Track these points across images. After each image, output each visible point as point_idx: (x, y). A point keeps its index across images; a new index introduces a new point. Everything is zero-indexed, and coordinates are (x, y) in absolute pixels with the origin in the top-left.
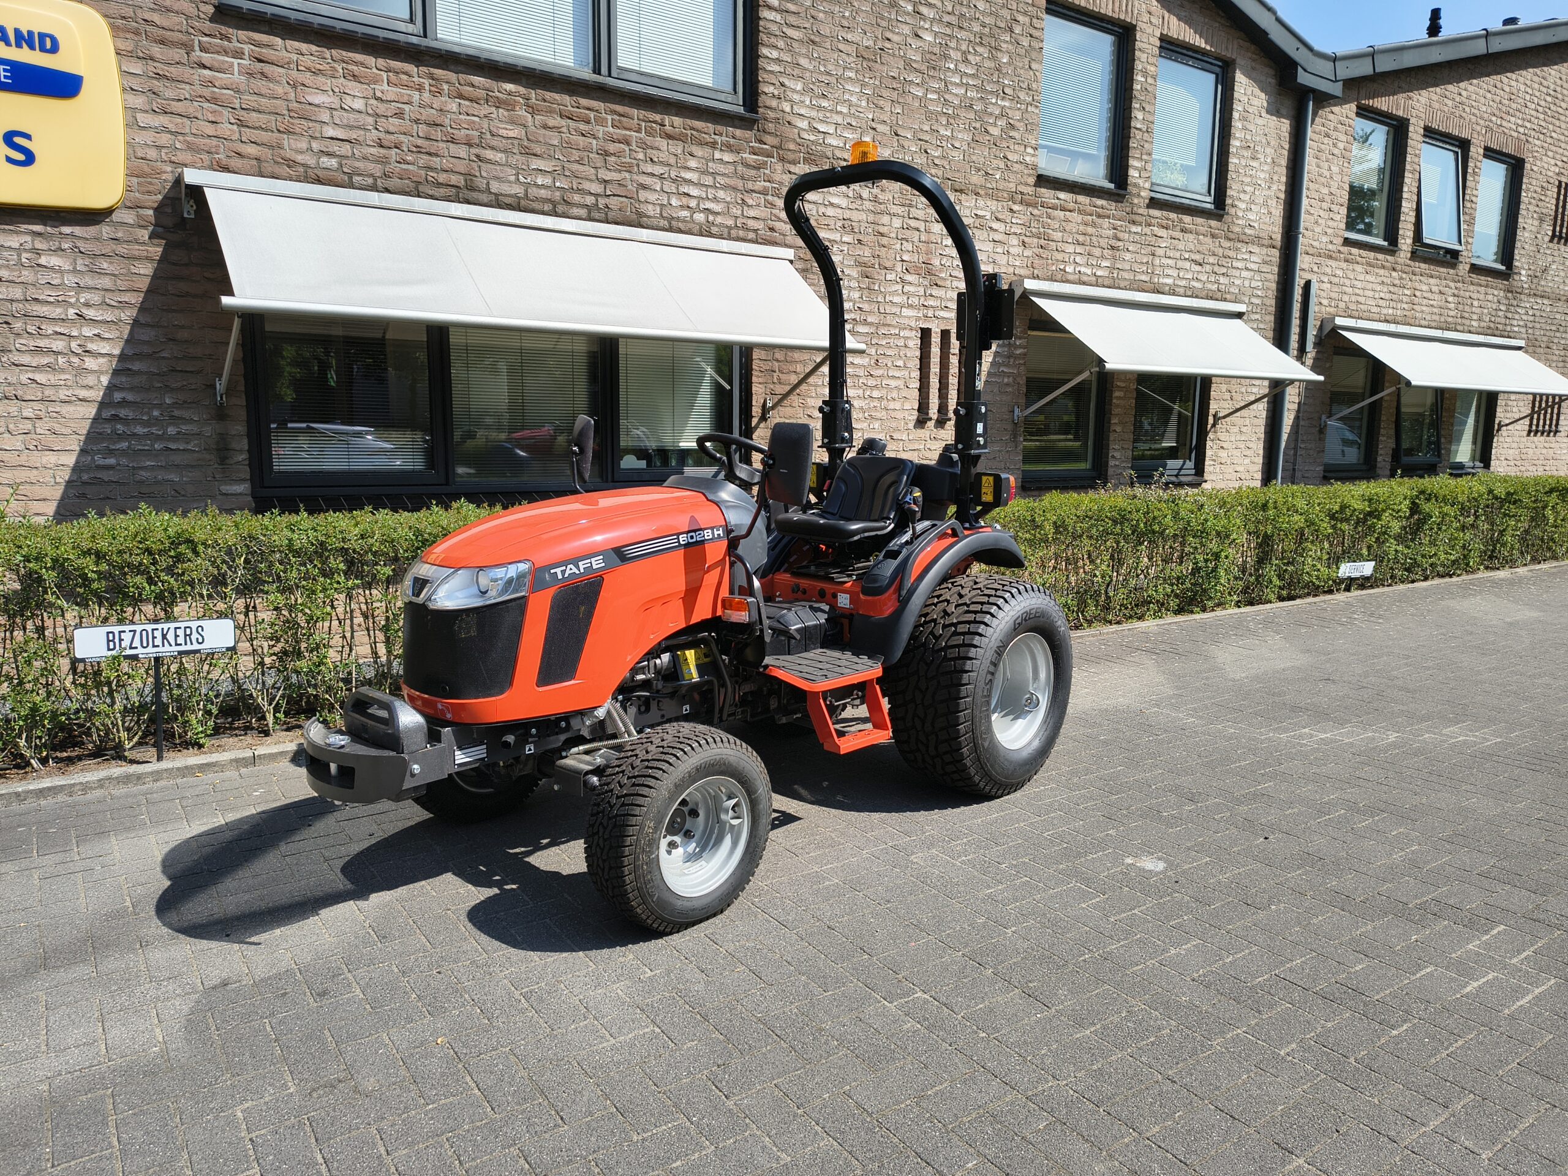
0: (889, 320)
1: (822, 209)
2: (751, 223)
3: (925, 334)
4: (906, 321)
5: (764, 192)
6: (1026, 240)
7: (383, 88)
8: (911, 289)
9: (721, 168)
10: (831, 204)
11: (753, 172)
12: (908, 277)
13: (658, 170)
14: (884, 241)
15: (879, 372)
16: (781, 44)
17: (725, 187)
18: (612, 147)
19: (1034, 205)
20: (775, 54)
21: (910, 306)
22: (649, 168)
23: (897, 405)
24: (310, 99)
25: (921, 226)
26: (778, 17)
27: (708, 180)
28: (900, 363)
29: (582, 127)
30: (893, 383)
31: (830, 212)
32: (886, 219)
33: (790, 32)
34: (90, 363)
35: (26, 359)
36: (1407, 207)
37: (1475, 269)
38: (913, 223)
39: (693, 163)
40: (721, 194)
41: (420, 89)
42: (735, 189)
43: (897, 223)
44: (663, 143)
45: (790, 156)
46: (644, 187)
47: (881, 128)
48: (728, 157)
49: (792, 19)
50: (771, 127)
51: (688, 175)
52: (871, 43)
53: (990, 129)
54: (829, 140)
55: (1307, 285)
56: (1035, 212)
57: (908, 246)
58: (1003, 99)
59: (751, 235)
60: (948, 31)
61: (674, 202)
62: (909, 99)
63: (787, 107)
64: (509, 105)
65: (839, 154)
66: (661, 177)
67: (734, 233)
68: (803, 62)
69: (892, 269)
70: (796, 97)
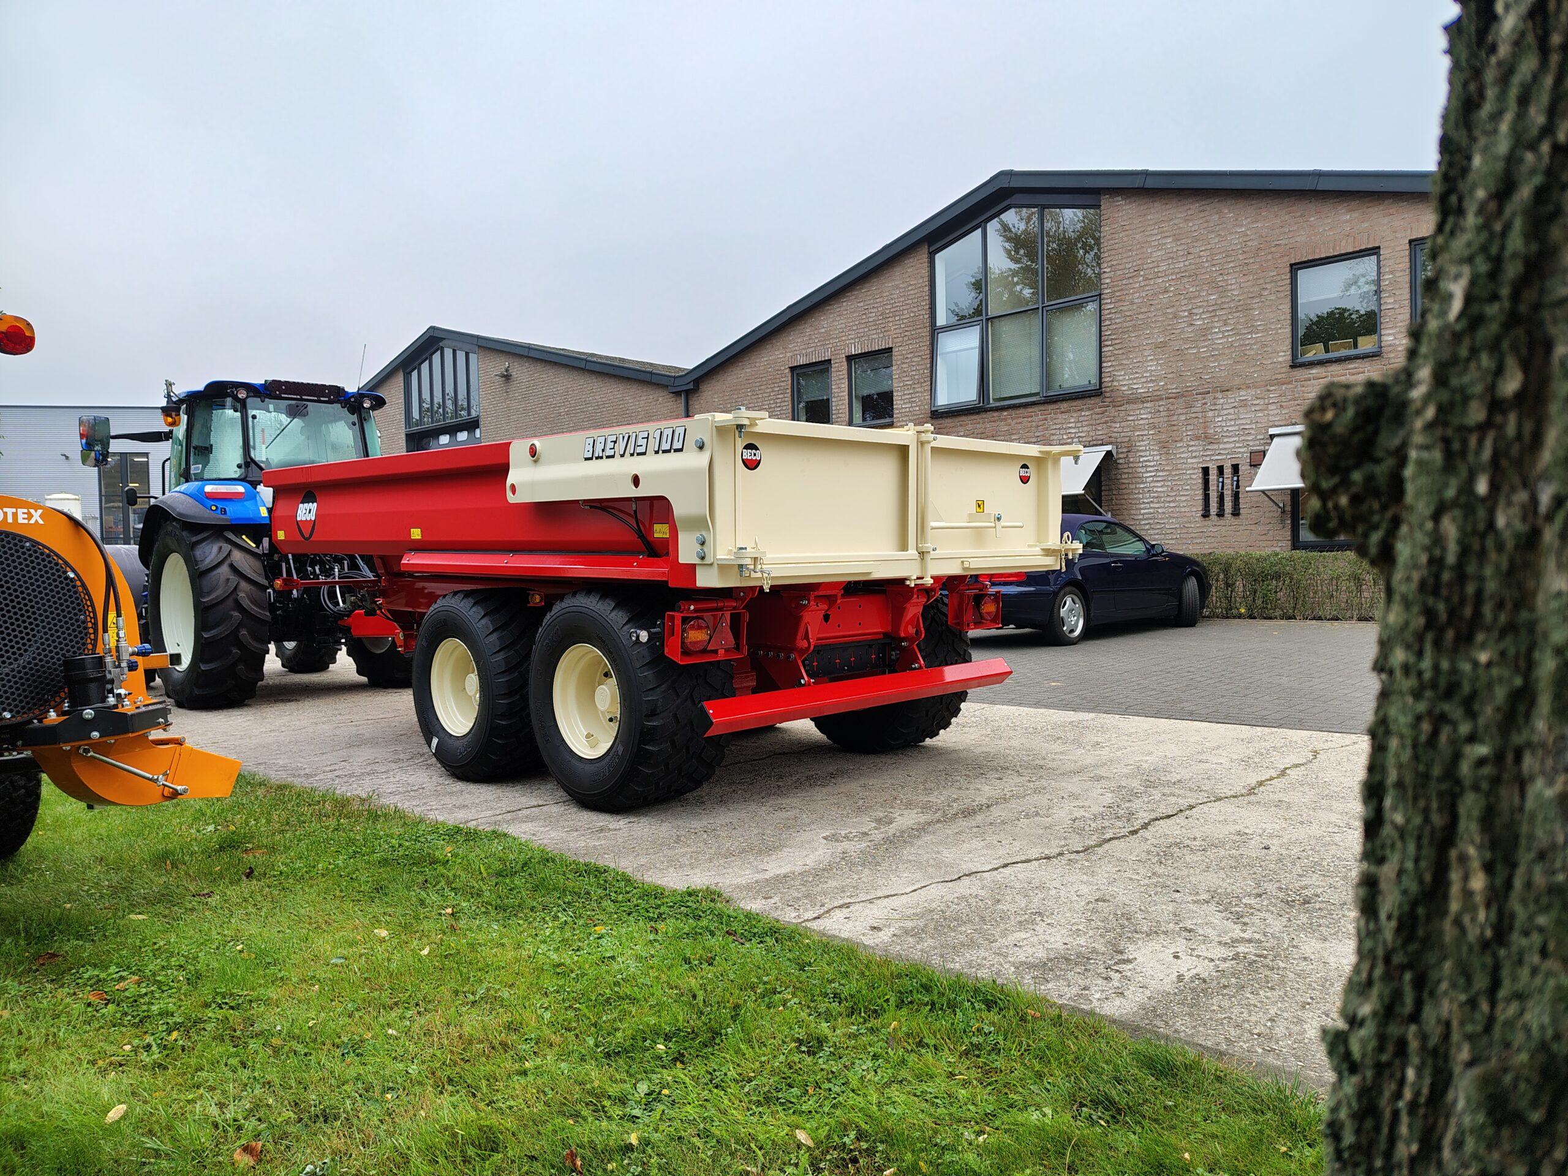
0: (1179, 466)
1: (1136, 423)
2: (1099, 437)
3: (1206, 471)
4: (1191, 466)
5: (1106, 422)
6: (1283, 404)
7: (970, 427)
8: (1194, 448)
9: (1086, 418)
10: (1142, 419)
11: (1100, 416)
12: (1192, 443)
13: (1058, 426)
14: (1175, 428)
15: (1174, 494)
16: (1112, 358)
17: (1087, 426)
18: (1040, 423)
19: (1290, 383)
20: (1110, 364)
21: (1195, 457)
22: (1054, 427)
23: (1186, 509)
25: (1200, 415)
26: (1111, 348)
27: (1079, 425)
28: (1188, 487)
29: (1030, 419)
30: (1183, 498)
31: (1141, 422)
32: (1175, 418)
33: (1116, 352)
38: (1194, 415)
39: (1072, 420)
40: (1085, 429)
41: (979, 423)
42: (1092, 425)
43: (1183, 418)
44: (1060, 416)
45: (1118, 404)
46: (1053, 435)
47: (1169, 376)
48: (1087, 413)
49: (1117, 347)
50: (1108, 395)
51: (1071, 425)
52: (1162, 340)
53: (1248, 353)
54: (1139, 391)
56: (1290, 386)
57: (1189, 427)
58: (1257, 333)
59: (1100, 442)
60: (1212, 314)
61: (1065, 437)
62: (1188, 357)
63: (1115, 384)
64: (1005, 420)
65: (1144, 395)
66: (1059, 429)
67: (1091, 443)
68: (1125, 362)
69: (1181, 440)
70: (1121, 378)
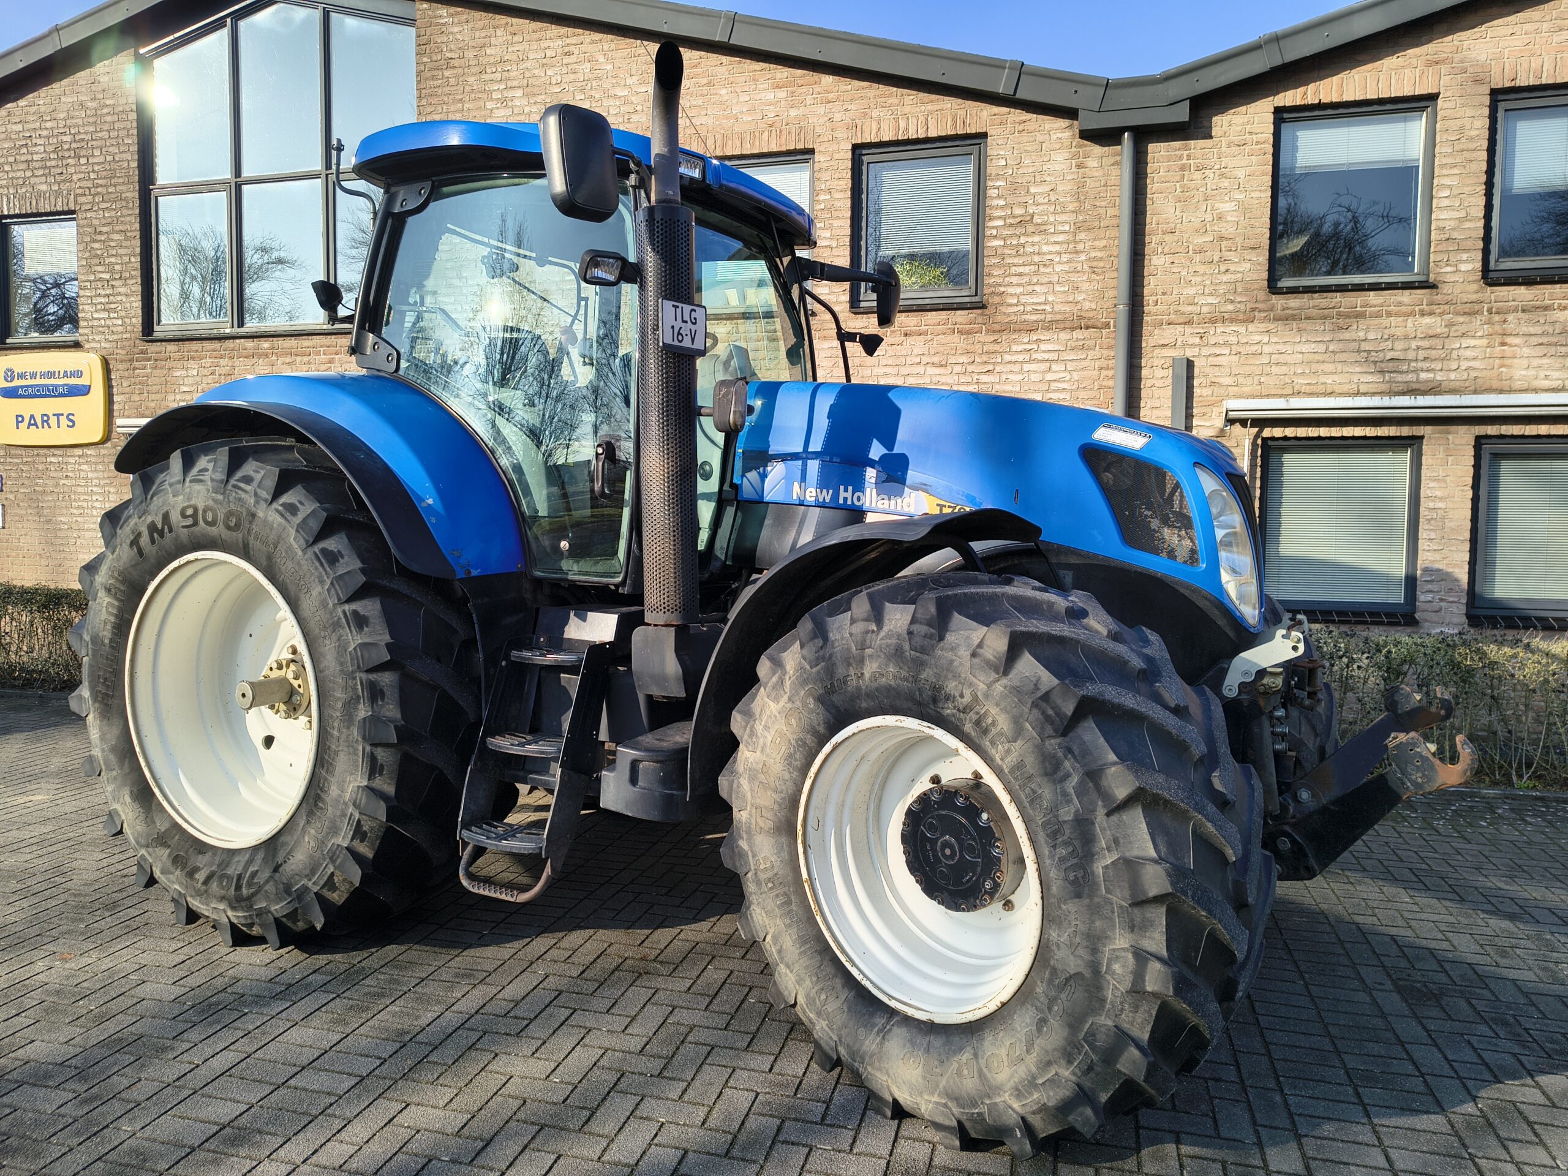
24: (176, 374)
34: (95, 512)
35: (75, 511)
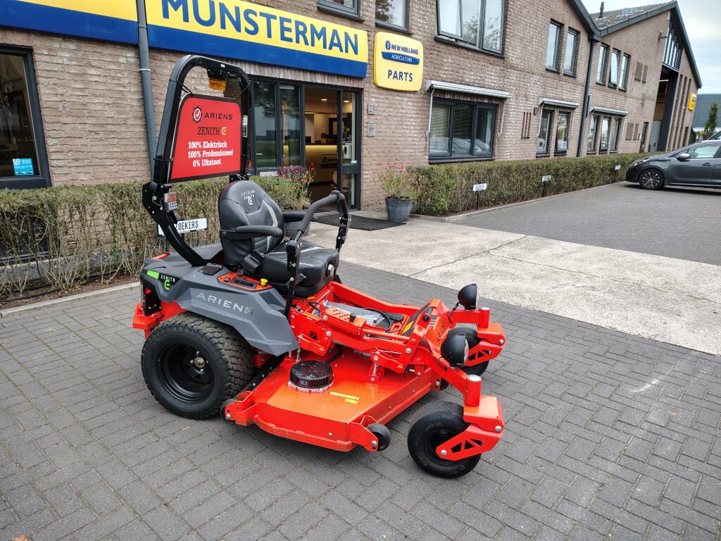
0: (519, 110)
2: (501, 86)
3: (524, 114)
4: (522, 111)
5: (503, 77)
6: (542, 87)
7: (453, 56)
8: (523, 101)
9: (498, 71)
11: (502, 72)
12: (523, 98)
13: (489, 73)
14: (520, 88)
15: (516, 125)
16: (509, 37)
18: (483, 68)
19: (544, 77)
20: (508, 40)
21: (523, 106)
23: (518, 134)
24: (444, 60)
27: (495, 75)
28: (520, 122)
29: (479, 63)
30: (518, 128)
32: (521, 83)
33: (510, 34)
36: (608, 72)
37: (620, 90)
39: (494, 71)
40: (497, 78)
42: (499, 76)
44: (490, 66)
45: (508, 67)
46: (486, 77)
47: (522, 58)
48: (498, 68)
49: (511, 31)
50: (504, 59)
51: (492, 74)
52: (522, 35)
53: (539, 56)
54: (514, 62)
55: (589, 96)
57: (524, 90)
58: (542, 48)
62: (527, 50)
63: (508, 54)
65: (515, 65)
68: (512, 42)
69: (521, 96)
70: (510, 51)
